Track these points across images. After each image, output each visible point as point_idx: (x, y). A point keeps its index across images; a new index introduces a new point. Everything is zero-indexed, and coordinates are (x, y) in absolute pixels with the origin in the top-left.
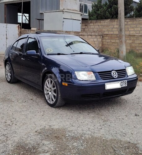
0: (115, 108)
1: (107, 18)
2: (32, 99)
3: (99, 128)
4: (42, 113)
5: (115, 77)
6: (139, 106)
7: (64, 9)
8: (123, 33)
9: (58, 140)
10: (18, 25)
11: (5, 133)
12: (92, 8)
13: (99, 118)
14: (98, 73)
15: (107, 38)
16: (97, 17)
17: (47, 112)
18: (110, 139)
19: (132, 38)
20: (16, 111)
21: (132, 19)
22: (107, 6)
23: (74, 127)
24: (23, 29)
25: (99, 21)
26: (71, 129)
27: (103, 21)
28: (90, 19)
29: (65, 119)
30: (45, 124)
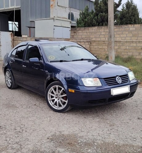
0: (117, 111)
1: (93, 25)
2: (35, 105)
3: (108, 132)
4: (49, 119)
5: (120, 82)
6: (139, 109)
7: (54, 17)
8: (113, 40)
9: (72, 147)
10: (10, 33)
11: (17, 140)
12: (80, 16)
13: (104, 122)
14: (104, 79)
15: (95, 44)
16: (85, 25)
17: (53, 117)
18: (122, 144)
19: (118, 44)
20: (23, 117)
21: (118, 26)
22: (94, 14)
23: (84, 133)
24: (16, 37)
25: (87, 28)
26: (81, 135)
27: (91, 28)
28: (78, 27)
29: (73, 125)
30: (54, 130)
